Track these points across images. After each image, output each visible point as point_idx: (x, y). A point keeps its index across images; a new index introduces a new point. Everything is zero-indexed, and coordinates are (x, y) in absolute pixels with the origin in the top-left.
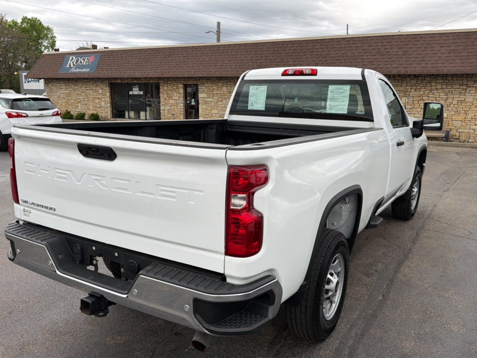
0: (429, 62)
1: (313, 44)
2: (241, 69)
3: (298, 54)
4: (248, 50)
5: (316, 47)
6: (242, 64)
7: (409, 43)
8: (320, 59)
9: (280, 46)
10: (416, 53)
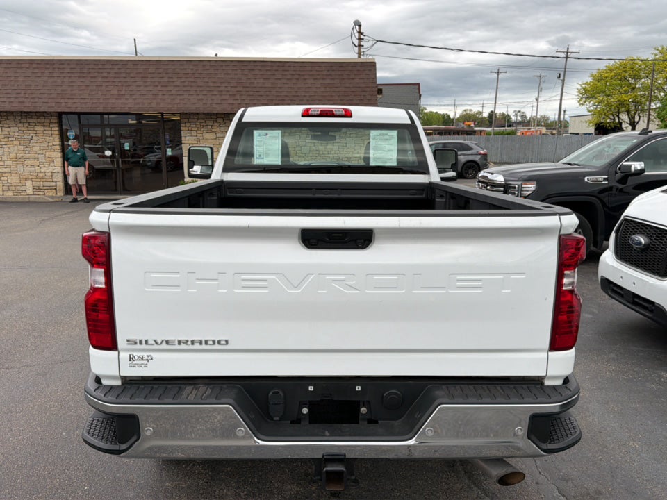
0: (305, 99)
1: (144, 67)
2: (29, 100)
3: (123, 80)
4: (36, 71)
5: (150, 71)
6: (29, 92)
7: (276, 73)
8: (159, 88)
9: (91, 66)
10: (286, 86)
